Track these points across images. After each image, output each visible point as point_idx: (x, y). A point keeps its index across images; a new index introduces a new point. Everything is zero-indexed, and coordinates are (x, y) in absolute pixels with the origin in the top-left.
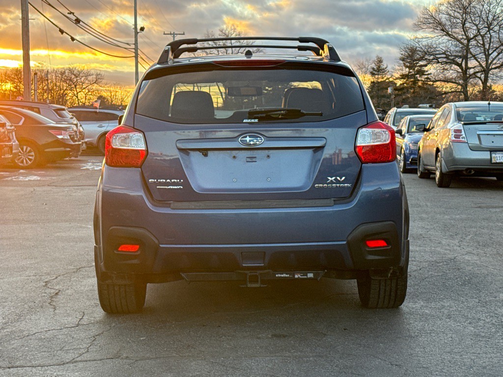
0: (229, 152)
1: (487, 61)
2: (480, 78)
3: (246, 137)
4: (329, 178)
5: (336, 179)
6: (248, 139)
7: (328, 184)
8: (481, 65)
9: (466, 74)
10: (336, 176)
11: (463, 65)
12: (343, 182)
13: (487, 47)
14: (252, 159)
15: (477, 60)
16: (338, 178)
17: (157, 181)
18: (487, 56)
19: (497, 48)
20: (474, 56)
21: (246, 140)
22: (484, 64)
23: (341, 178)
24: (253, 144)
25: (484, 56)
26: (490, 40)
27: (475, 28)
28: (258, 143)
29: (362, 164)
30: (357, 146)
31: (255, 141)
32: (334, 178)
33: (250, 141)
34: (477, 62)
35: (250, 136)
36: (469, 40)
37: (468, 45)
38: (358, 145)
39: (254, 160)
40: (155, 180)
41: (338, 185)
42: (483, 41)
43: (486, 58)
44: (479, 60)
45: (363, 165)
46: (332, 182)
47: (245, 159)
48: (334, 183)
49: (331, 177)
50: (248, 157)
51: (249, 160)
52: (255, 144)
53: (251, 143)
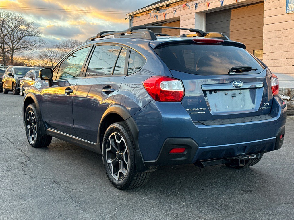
0: (224, 91)
1: (13, 45)
2: (10, 53)
3: (235, 82)
4: (265, 104)
5: (267, 104)
6: (237, 84)
7: (264, 107)
8: (10, 47)
9: (4, 51)
11: (3, 47)
13: (12, 39)
15: (8, 45)
17: (191, 109)
18: (13, 43)
19: (17, 40)
20: (6, 43)
21: (236, 84)
22: (11, 47)
25: (11, 43)
26: (14, 36)
27: (6, 30)
28: (241, 86)
31: (240, 84)
34: (8, 46)
35: (238, 82)
36: (4, 36)
37: (4, 38)
40: (190, 109)
42: (10, 36)
43: (12, 44)
44: (9, 45)
47: (231, 95)
48: (266, 106)
50: (232, 94)
51: (233, 95)
52: (240, 86)
53: (239, 86)
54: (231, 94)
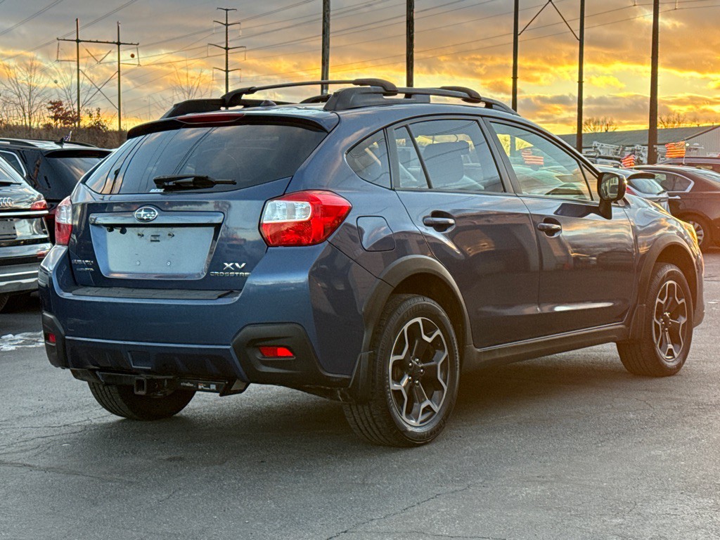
3: (141, 211)
4: (226, 264)
5: (233, 266)
6: (143, 213)
7: (224, 271)
10: (234, 262)
12: (242, 270)
14: (155, 239)
16: (237, 265)
21: (141, 215)
23: (240, 265)
24: (147, 219)
28: (151, 218)
29: (268, 246)
30: (263, 224)
31: (148, 215)
32: (231, 264)
33: (144, 215)
35: (145, 210)
38: (265, 222)
39: (157, 239)
41: (237, 273)
45: (269, 248)
46: (229, 270)
47: (150, 238)
48: (232, 271)
49: (229, 263)
50: (152, 236)
51: (153, 239)
52: (148, 220)
53: (145, 218)
54: (150, 236)
